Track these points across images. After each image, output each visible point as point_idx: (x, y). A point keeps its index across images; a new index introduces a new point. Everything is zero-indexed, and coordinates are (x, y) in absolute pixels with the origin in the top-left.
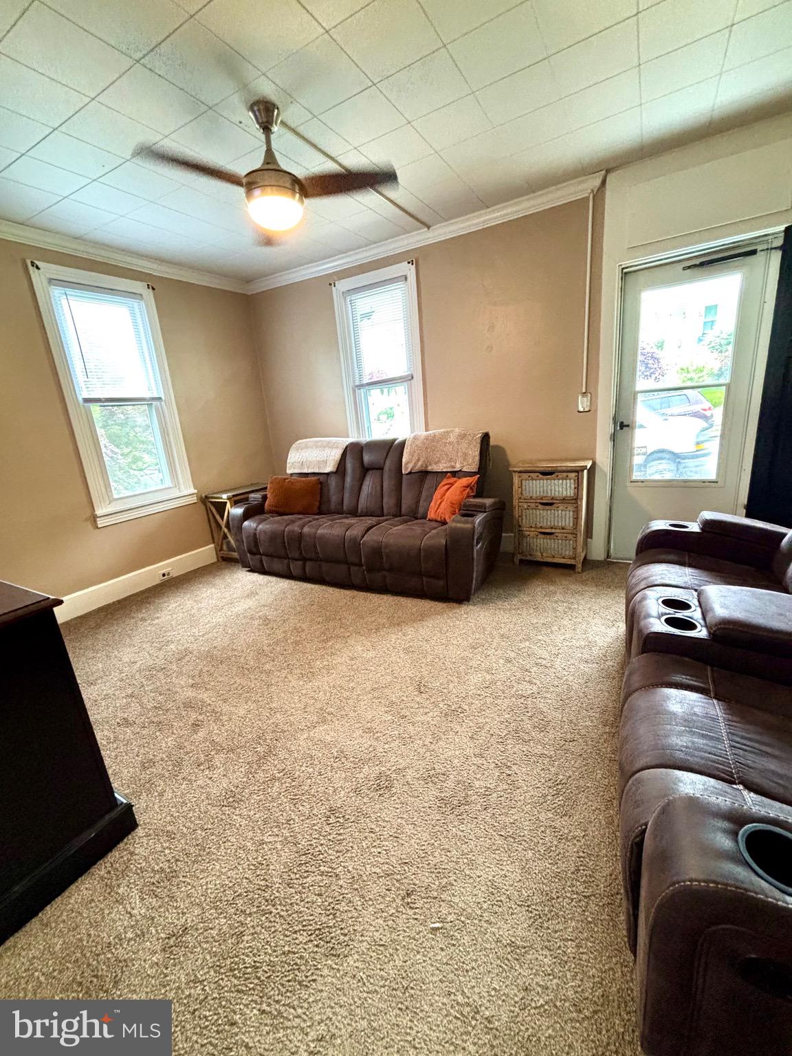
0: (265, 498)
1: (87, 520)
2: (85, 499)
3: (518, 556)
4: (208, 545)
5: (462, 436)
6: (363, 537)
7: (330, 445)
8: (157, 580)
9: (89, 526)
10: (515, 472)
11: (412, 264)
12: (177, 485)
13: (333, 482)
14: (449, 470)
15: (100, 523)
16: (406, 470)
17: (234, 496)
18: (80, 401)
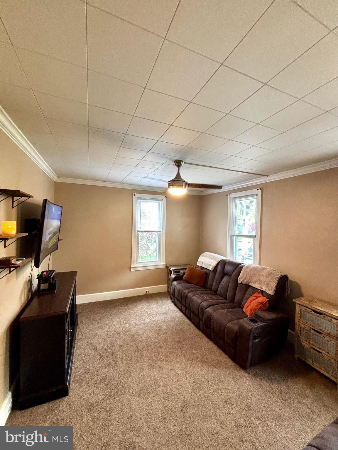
0: (184, 273)
1: (128, 268)
2: (129, 261)
3: (297, 355)
4: (165, 284)
5: (270, 274)
6: (206, 308)
7: (214, 258)
8: (144, 293)
9: (128, 270)
10: (297, 303)
11: (260, 190)
12: (159, 260)
13: (211, 275)
14: (260, 289)
15: (132, 270)
16: (239, 281)
17: (175, 269)
18: (137, 231)
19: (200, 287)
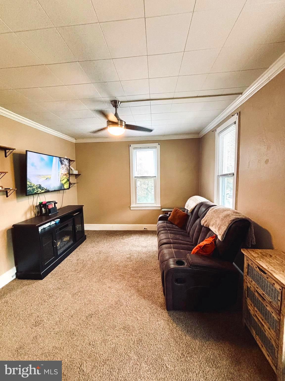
8: (143, 229)
9: (129, 208)
10: (245, 255)
12: (155, 203)
15: (132, 209)
16: (202, 223)
17: (165, 211)
18: (134, 177)
19: (179, 228)
